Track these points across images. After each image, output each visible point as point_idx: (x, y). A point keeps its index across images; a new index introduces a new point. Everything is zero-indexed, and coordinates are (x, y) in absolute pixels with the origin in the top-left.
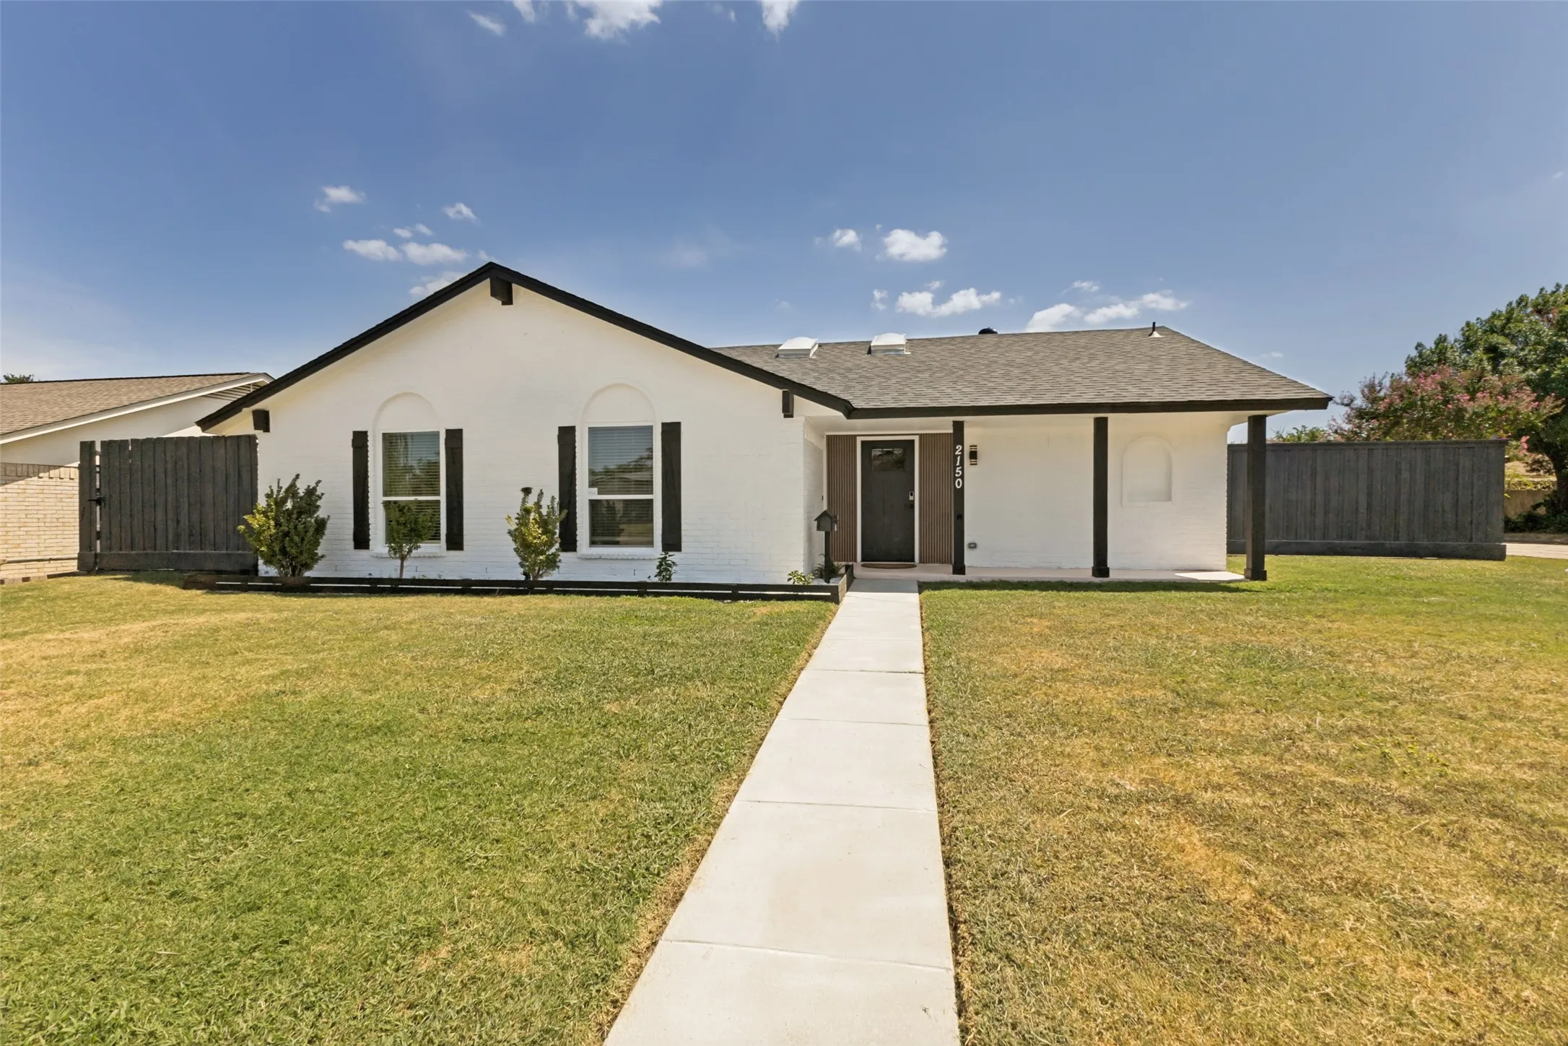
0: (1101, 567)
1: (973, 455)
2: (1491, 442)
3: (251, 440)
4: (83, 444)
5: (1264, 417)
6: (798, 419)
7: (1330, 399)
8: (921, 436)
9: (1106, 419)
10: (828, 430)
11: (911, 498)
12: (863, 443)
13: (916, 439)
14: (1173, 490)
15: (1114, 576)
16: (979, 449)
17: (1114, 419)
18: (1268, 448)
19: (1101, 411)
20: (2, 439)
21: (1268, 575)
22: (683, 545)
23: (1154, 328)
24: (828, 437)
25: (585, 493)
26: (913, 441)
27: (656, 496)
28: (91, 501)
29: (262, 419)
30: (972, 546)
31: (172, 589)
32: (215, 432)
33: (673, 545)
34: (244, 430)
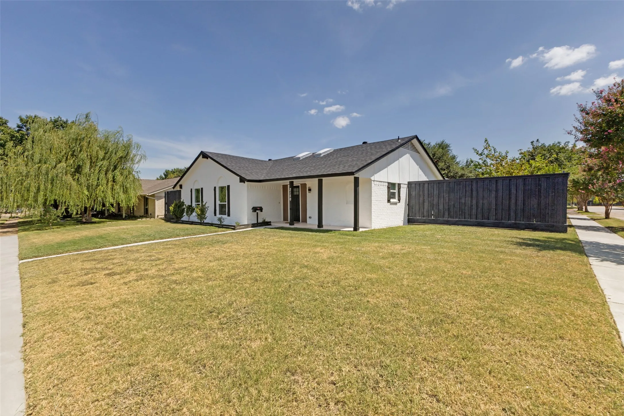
0: (320, 225)
1: (310, 190)
2: (559, 174)
3: (180, 190)
8: (301, 184)
9: (322, 179)
10: (281, 184)
13: (300, 185)
15: (324, 228)
16: (311, 188)
17: (324, 179)
19: (320, 177)
20: (159, 191)
23: (399, 139)
24: (282, 186)
25: (218, 202)
27: (226, 203)
28: (166, 204)
29: (181, 186)
30: (310, 218)
31: (163, 221)
32: (175, 189)
33: (229, 215)
34: (179, 189)
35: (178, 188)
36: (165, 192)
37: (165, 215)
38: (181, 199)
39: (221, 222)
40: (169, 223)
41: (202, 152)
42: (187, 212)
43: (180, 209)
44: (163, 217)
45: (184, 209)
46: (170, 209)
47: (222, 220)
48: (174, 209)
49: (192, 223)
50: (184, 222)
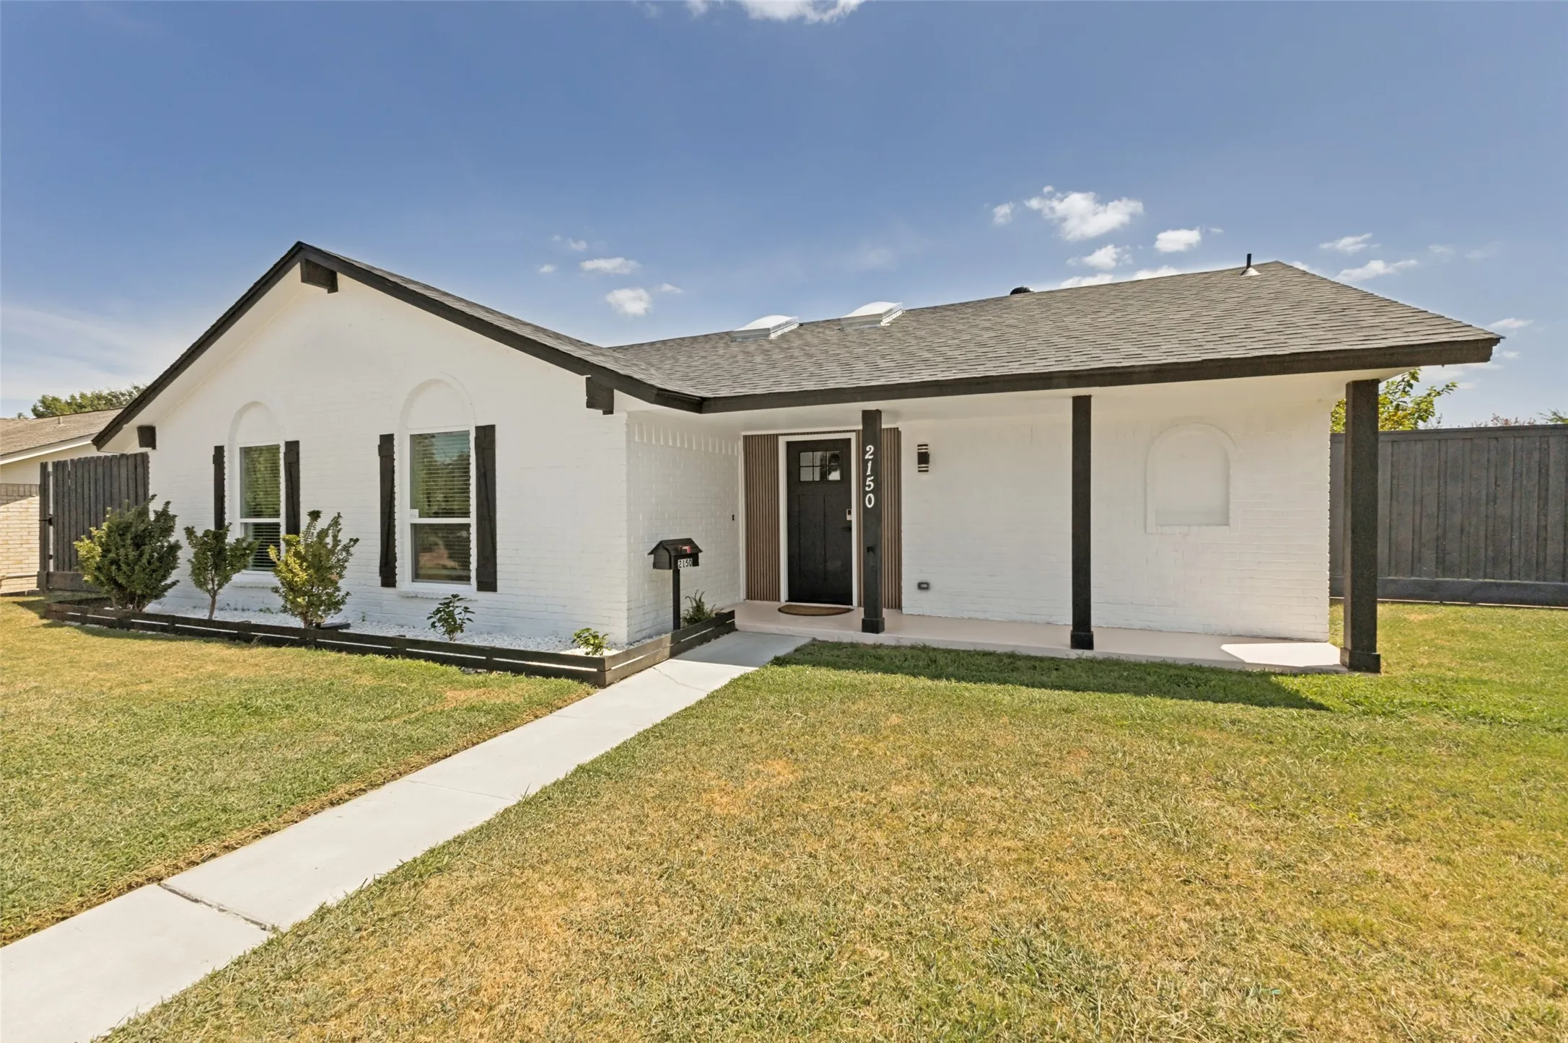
0: (1082, 636)
1: (923, 458)
3: (144, 454)
4: (42, 464)
5: (1375, 383)
6: (619, 415)
7: (1496, 341)
8: (858, 432)
9: (1088, 397)
10: (746, 429)
11: (848, 518)
12: (789, 444)
13: (853, 436)
14: (1232, 507)
16: (931, 450)
18: (1381, 438)
19: (1081, 384)
20: (2, 459)
21: (1383, 663)
22: (499, 583)
24: (746, 438)
25: (406, 516)
26: (849, 440)
27: (472, 520)
28: (46, 521)
29: (148, 436)
30: (923, 586)
31: (32, 617)
32: (109, 450)
33: (488, 582)
34: (134, 447)
35: (127, 442)
36: (44, 467)
37: (45, 578)
38: (147, 498)
39: (453, 626)
40: (68, 633)
41: (299, 248)
42: (198, 573)
43: (147, 549)
44: (32, 585)
45: (175, 548)
46: (82, 552)
47: (459, 615)
48: (106, 551)
49: (243, 635)
50: (174, 628)
